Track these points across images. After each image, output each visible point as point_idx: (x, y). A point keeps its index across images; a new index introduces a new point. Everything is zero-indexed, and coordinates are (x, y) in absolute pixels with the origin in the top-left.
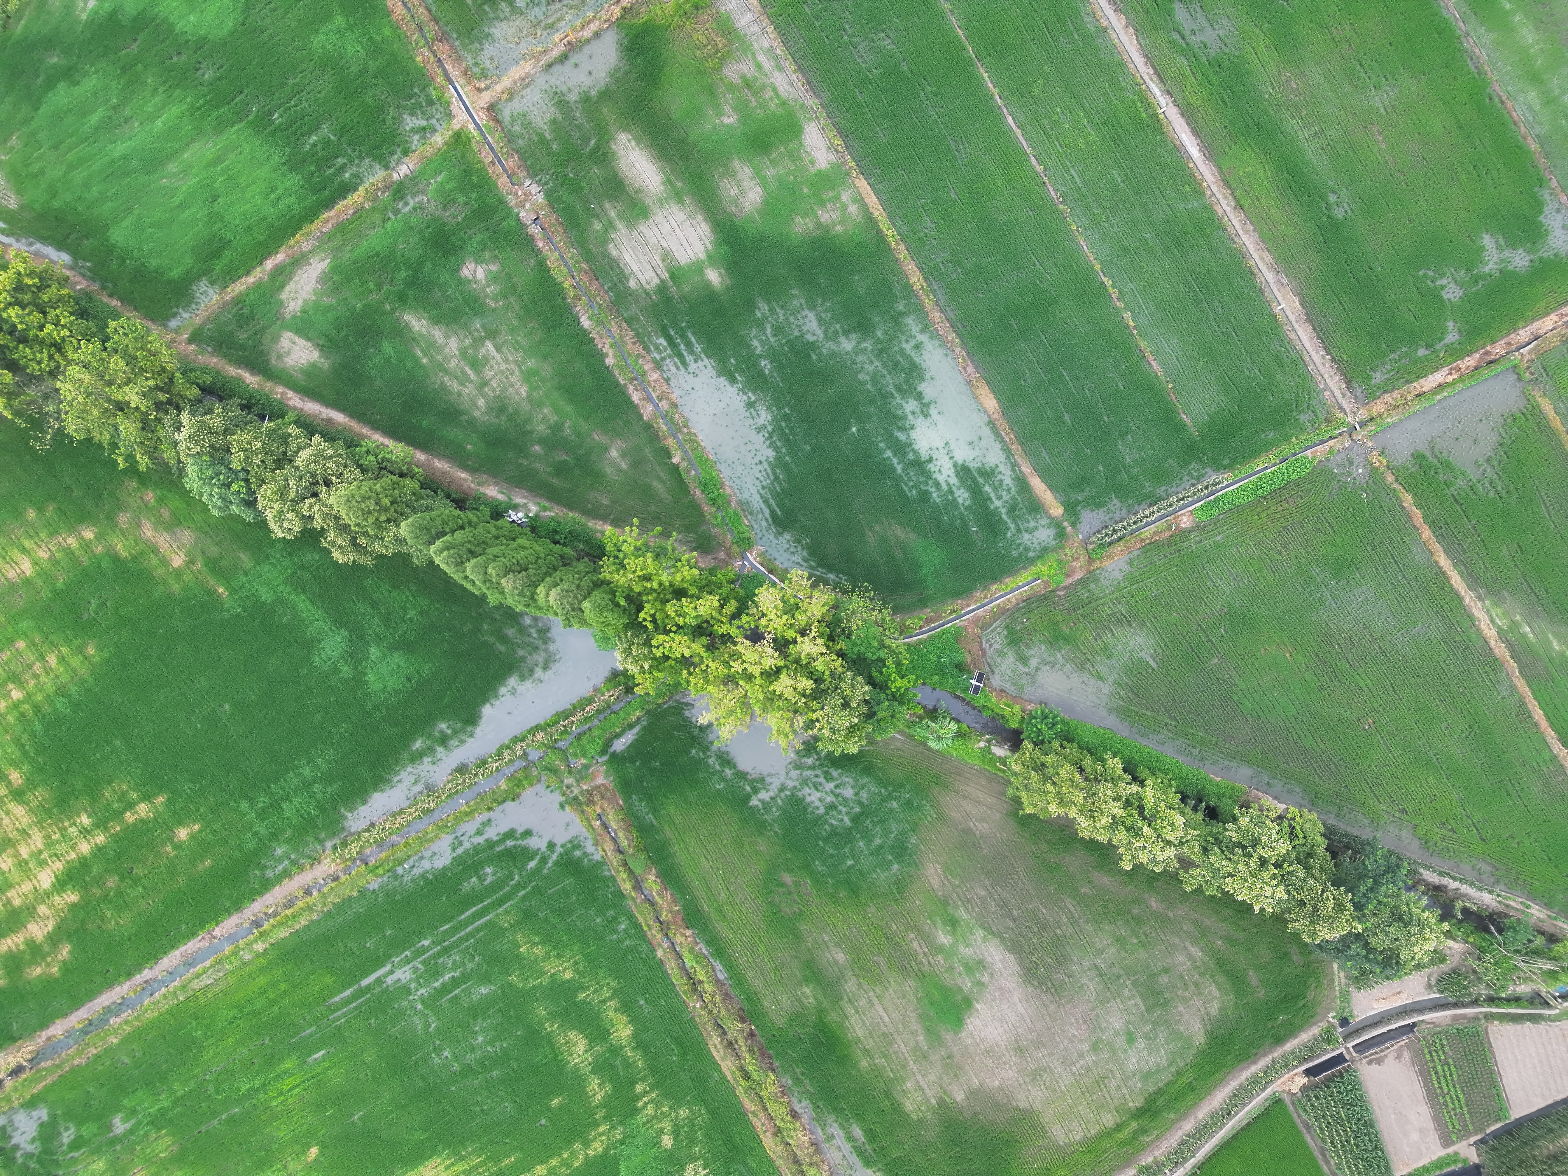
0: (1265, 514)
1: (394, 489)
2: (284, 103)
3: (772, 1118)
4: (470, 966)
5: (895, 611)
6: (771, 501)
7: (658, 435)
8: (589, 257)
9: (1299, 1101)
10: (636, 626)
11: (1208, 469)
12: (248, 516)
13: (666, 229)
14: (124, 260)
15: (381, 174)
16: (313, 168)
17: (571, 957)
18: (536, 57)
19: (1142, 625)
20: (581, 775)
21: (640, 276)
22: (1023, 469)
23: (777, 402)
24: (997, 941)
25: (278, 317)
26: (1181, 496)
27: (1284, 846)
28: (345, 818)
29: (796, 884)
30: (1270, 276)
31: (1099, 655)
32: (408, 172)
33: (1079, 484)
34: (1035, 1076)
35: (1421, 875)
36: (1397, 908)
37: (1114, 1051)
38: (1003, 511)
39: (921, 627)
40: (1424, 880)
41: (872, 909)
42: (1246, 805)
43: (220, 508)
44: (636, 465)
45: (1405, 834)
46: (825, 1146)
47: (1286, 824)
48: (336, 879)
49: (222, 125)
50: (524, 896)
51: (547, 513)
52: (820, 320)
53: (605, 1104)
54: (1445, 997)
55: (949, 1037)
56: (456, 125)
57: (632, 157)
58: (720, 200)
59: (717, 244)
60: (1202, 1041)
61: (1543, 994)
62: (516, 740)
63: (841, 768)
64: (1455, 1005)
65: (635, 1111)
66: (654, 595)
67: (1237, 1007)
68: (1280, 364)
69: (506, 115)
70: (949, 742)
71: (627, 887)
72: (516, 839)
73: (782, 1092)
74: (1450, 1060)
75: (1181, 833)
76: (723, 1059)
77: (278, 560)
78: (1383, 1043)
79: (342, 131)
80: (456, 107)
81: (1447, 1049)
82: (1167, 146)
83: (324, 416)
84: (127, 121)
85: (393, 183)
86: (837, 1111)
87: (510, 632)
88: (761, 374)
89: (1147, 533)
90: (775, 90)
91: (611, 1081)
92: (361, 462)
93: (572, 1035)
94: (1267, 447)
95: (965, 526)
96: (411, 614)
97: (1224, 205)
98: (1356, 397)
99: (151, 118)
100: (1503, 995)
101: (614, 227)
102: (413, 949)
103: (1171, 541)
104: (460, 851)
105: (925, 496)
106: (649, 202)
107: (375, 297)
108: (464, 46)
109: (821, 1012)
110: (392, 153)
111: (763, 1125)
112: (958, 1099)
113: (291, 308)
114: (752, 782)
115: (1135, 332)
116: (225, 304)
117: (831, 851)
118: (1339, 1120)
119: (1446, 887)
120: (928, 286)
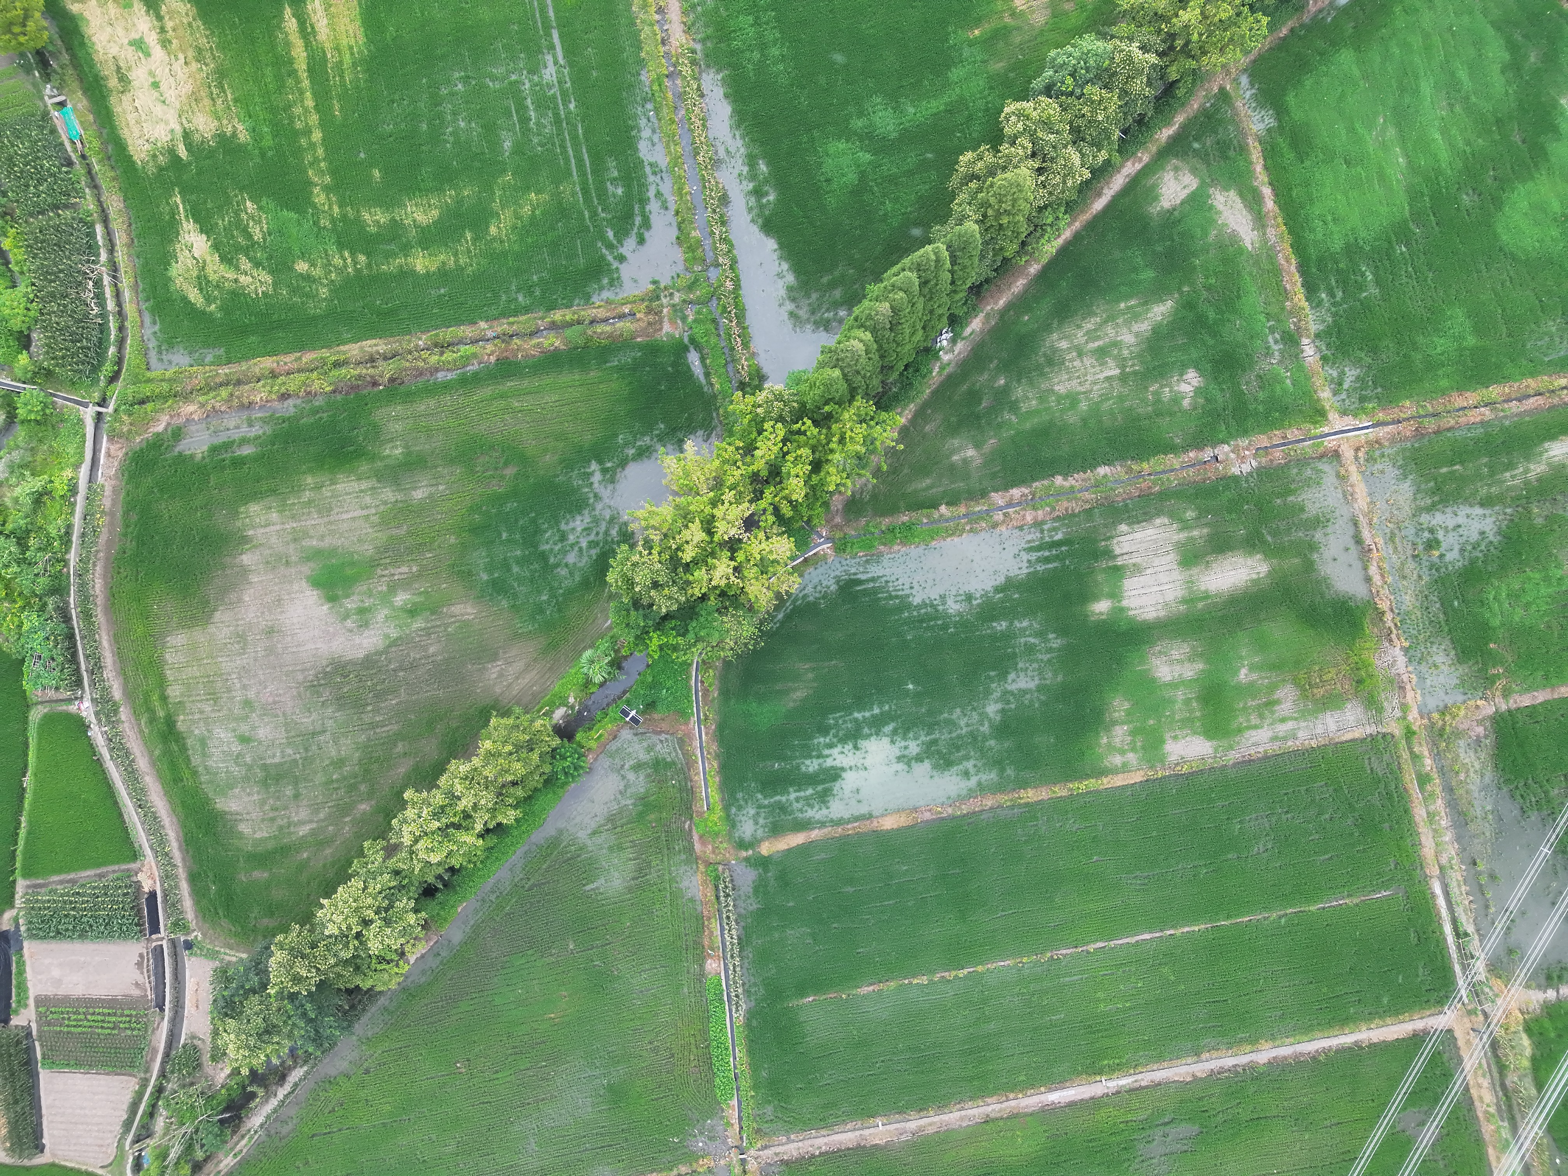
0: (693, 1041)
1: (1013, 232)
2: (1413, 260)
3: (288, 374)
4: (536, 140)
5: (727, 664)
6: (871, 585)
7: (972, 500)
8: (1164, 495)
9: (129, 877)
10: (800, 414)
11: (753, 1003)
12: (1037, 84)
13: (1163, 578)
14: (1321, 54)
15: (1313, 328)
16: (1341, 265)
17: (509, 239)
18: (1369, 514)
19: (630, 890)
20: (678, 311)
21: (1128, 537)
22: (816, 832)
23: (964, 624)
24: (381, 646)
25: (1214, 182)
26: (738, 969)
27: (374, 946)
28: (718, 72)
29: (502, 477)
30: (912, 1125)
31: (616, 839)
32: (1305, 354)
33: (783, 879)
34: (241, 638)
35: (301, 1067)
36: (279, 1033)
37: (237, 719)
38: (784, 799)
39: (702, 682)
40: (295, 1067)
41: (453, 540)
42: (425, 926)
43: (1055, 59)
44: (952, 468)
45: (344, 1065)
46: (245, 415)
47: (395, 957)
48: (663, 42)
49: (1414, 195)
50: (583, 215)
51: (937, 369)
52: (1024, 692)
53: (358, 221)
54: (178, 1048)
55: (306, 569)
56: (1333, 416)
57: (1243, 570)
58: (1171, 639)
59: (1131, 621)
60: (218, 806)
61: (148, 1141)
62: (734, 262)
63: (596, 560)
64: (167, 1055)
65: (341, 246)
66: (824, 442)
67: (238, 849)
68: (826, 1106)
69: (1324, 466)
70: (585, 670)
71: (557, 316)
72: (640, 227)
73: (310, 393)
74: (116, 1032)
75: (422, 855)
76: (362, 348)
77: (985, 98)
78: (156, 974)
79: (1366, 307)
80: (1349, 422)
81: (129, 1032)
82: (1069, 1073)
83: (1106, 191)
84: (1451, 106)
85: (1301, 336)
86: (274, 439)
87: (837, 293)
88: (993, 618)
89: (715, 926)
90: (1256, 727)
91: (378, 234)
92: (1049, 209)
93: (435, 213)
94: (755, 1067)
95: (782, 758)
96: (889, 206)
97: (993, 1107)
98: (771, 1165)
99: (1444, 131)
100: (160, 1103)
101: (1181, 530)
102: (571, 91)
103: (698, 945)
104: (648, 170)
105: (824, 730)
106: (1195, 571)
107: (1200, 279)
108: (1404, 450)
109: (373, 458)
110: (1328, 345)
111: (286, 364)
112: (244, 557)
113: (1218, 196)
114: (613, 470)
115: (906, 982)
116: (1245, 136)
117: (521, 522)
118: (96, 907)
119: (282, 1086)
120: (1019, 805)
